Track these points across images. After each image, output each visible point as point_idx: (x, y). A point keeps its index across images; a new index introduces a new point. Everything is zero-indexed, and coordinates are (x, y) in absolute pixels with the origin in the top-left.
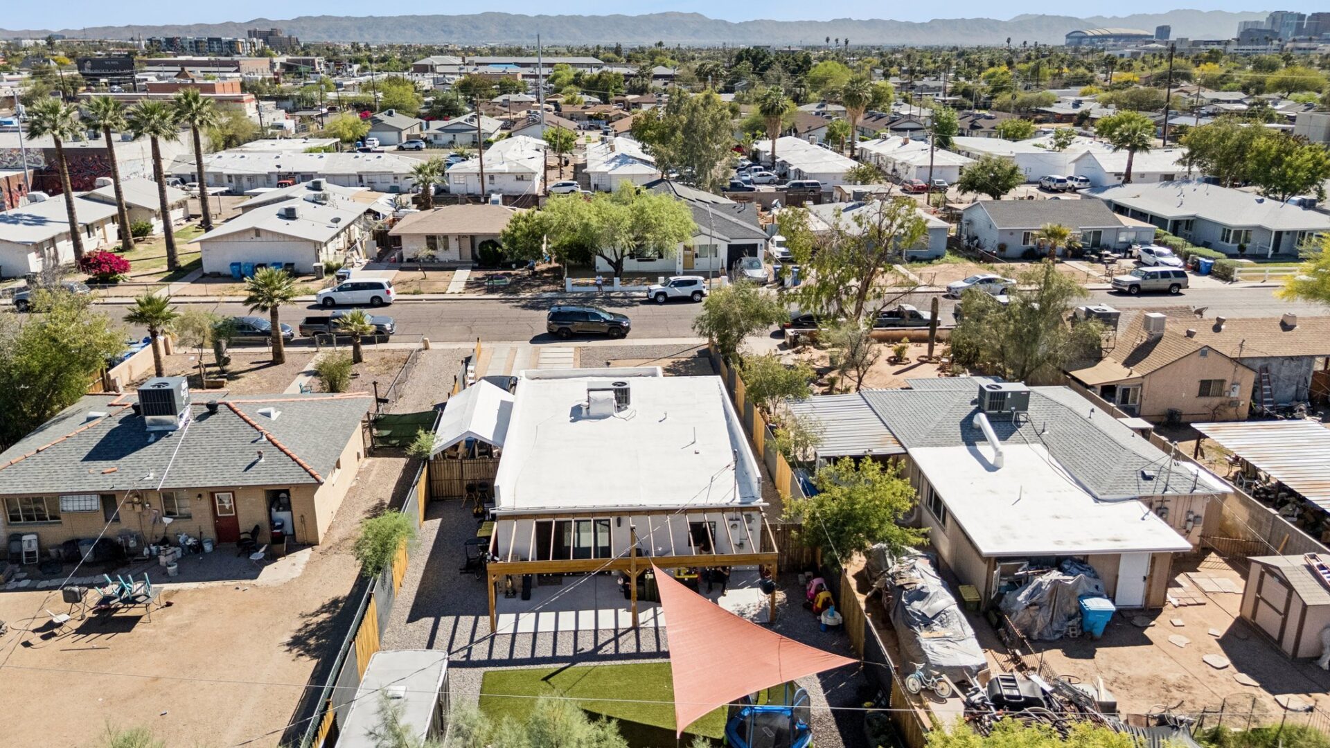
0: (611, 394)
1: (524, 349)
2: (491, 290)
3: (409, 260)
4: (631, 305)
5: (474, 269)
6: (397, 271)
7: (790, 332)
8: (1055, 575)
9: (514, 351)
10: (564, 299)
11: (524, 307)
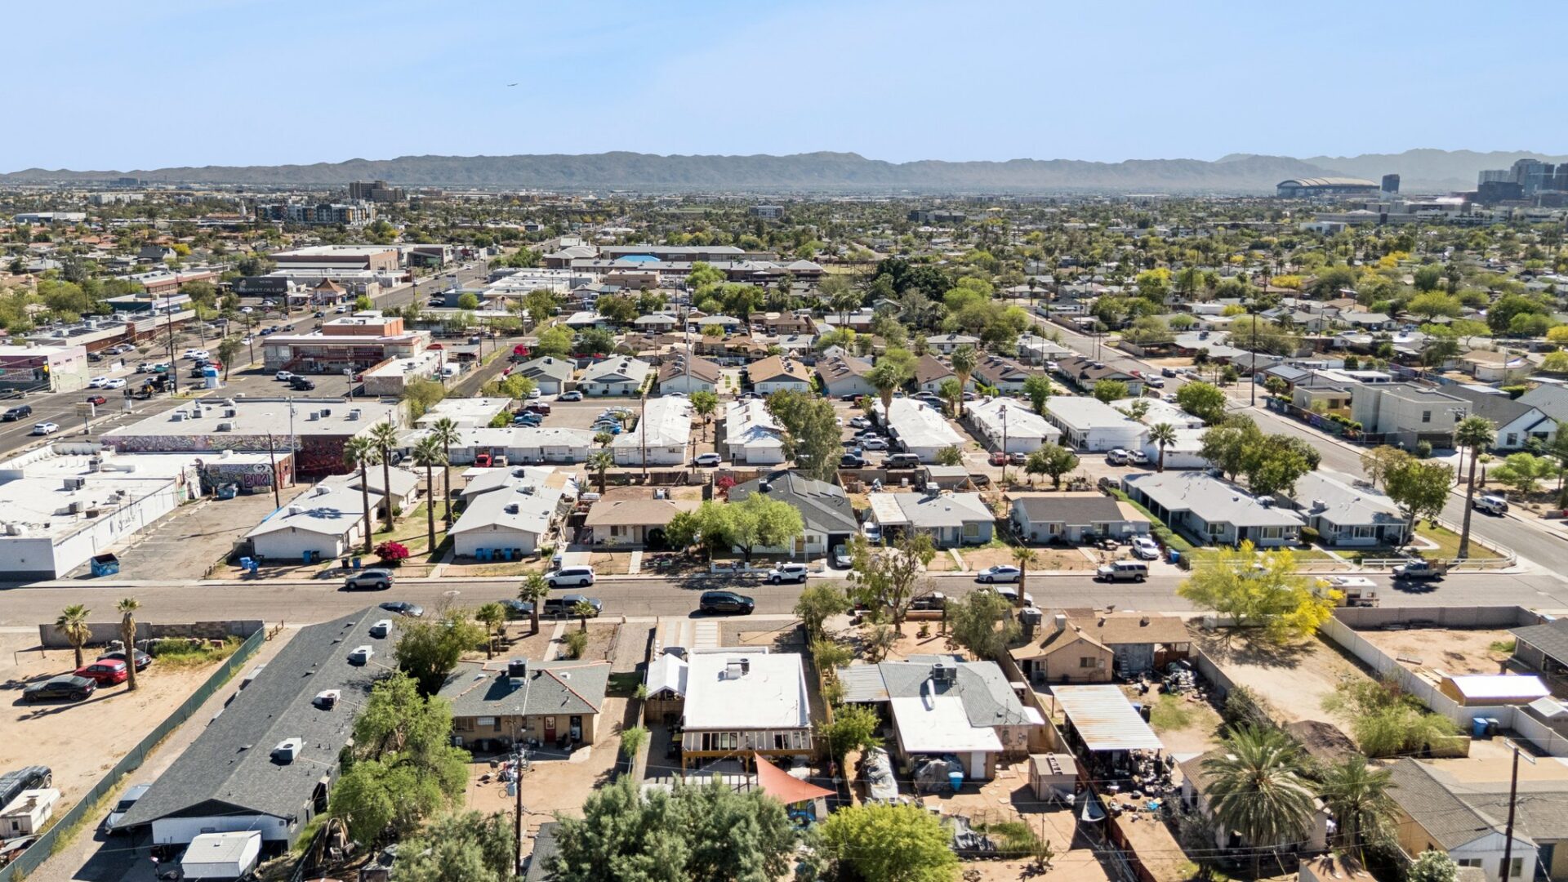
0: (739, 666)
1: (685, 621)
2: (659, 571)
3: (598, 543)
4: (755, 585)
5: (645, 550)
6: (590, 553)
7: (857, 612)
8: (938, 761)
9: (679, 624)
10: (710, 579)
11: (683, 587)
